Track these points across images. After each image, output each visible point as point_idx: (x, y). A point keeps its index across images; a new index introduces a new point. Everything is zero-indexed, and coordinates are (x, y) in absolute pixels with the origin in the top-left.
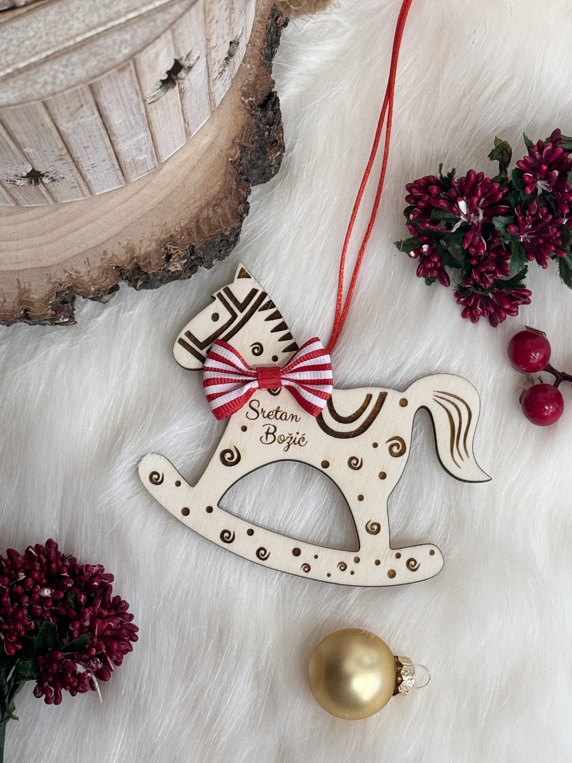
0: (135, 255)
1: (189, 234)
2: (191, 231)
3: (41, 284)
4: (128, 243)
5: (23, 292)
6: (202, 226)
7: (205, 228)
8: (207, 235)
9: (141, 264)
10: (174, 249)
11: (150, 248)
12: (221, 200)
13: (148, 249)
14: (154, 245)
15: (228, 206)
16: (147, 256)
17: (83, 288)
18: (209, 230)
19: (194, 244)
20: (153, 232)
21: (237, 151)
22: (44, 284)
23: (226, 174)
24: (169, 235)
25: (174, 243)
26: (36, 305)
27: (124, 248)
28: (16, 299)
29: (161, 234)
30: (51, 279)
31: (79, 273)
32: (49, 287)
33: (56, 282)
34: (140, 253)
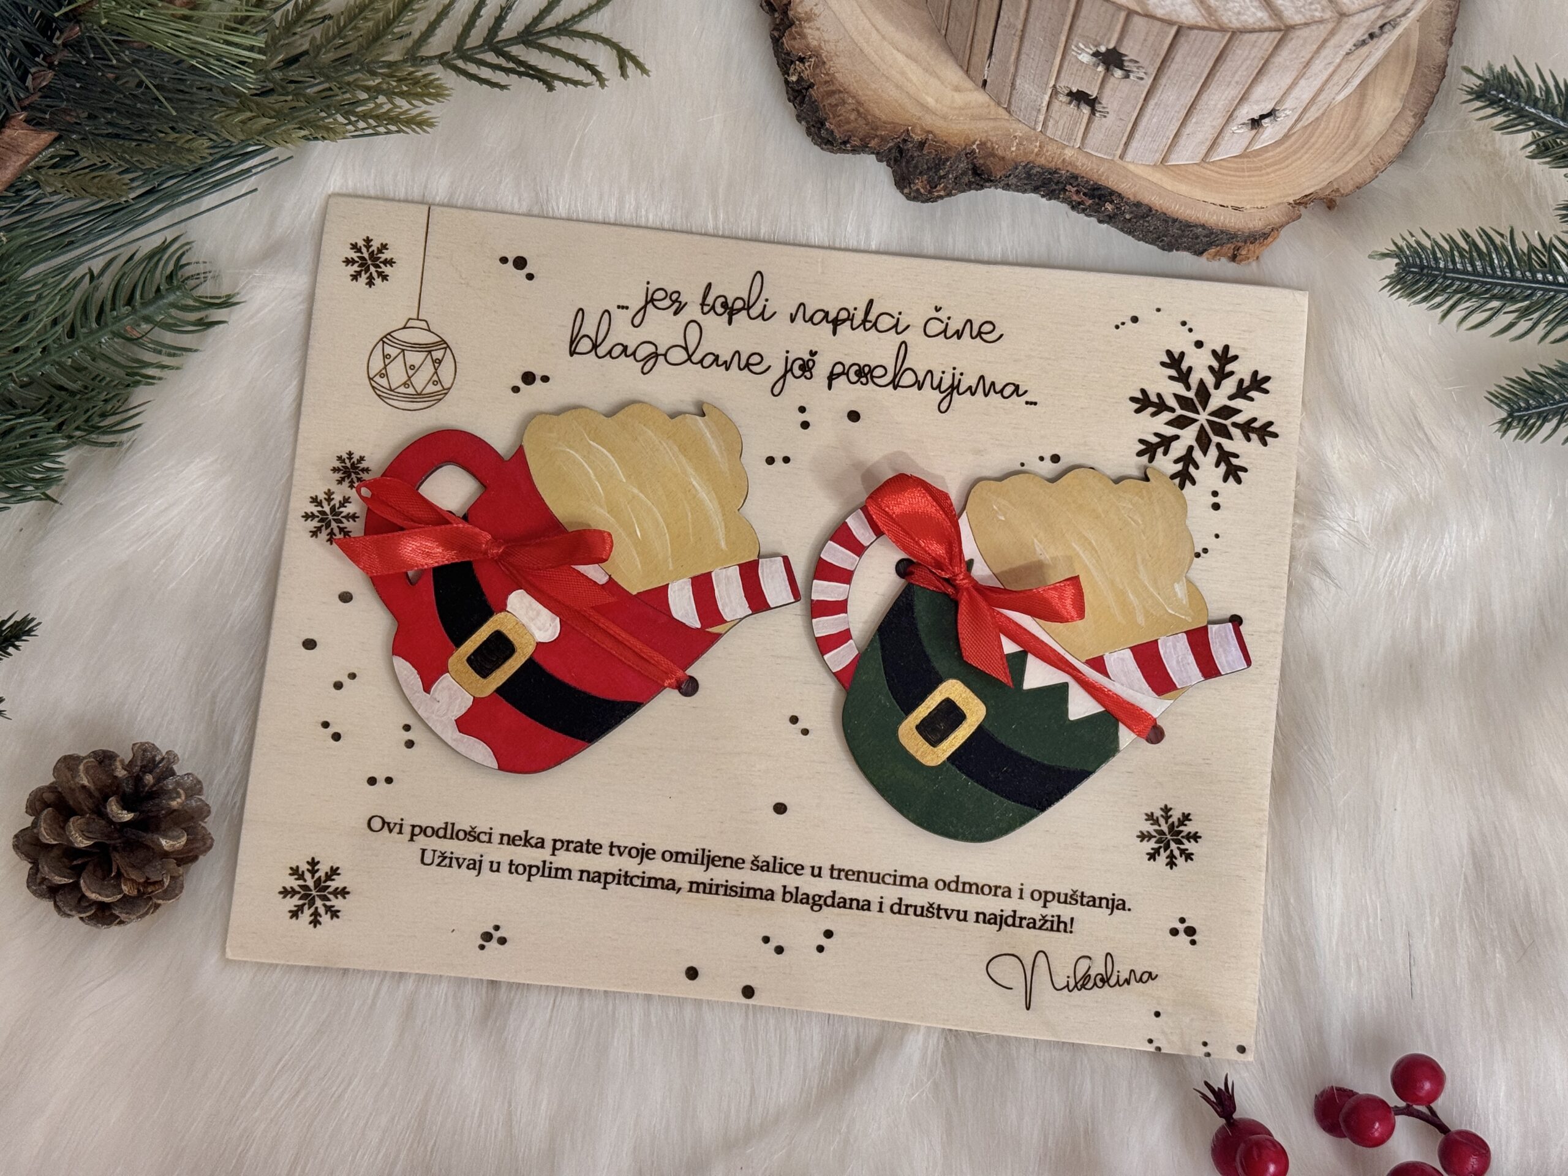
1: (826, 82)
4: (815, 15)
8: (825, 103)
9: (794, 29)
12: (865, 119)
14: (815, 43)
16: (803, 36)
19: (815, 88)
20: (829, 41)
21: (919, 135)
23: (893, 123)
24: (825, 60)
25: (816, 66)
27: (811, 10)
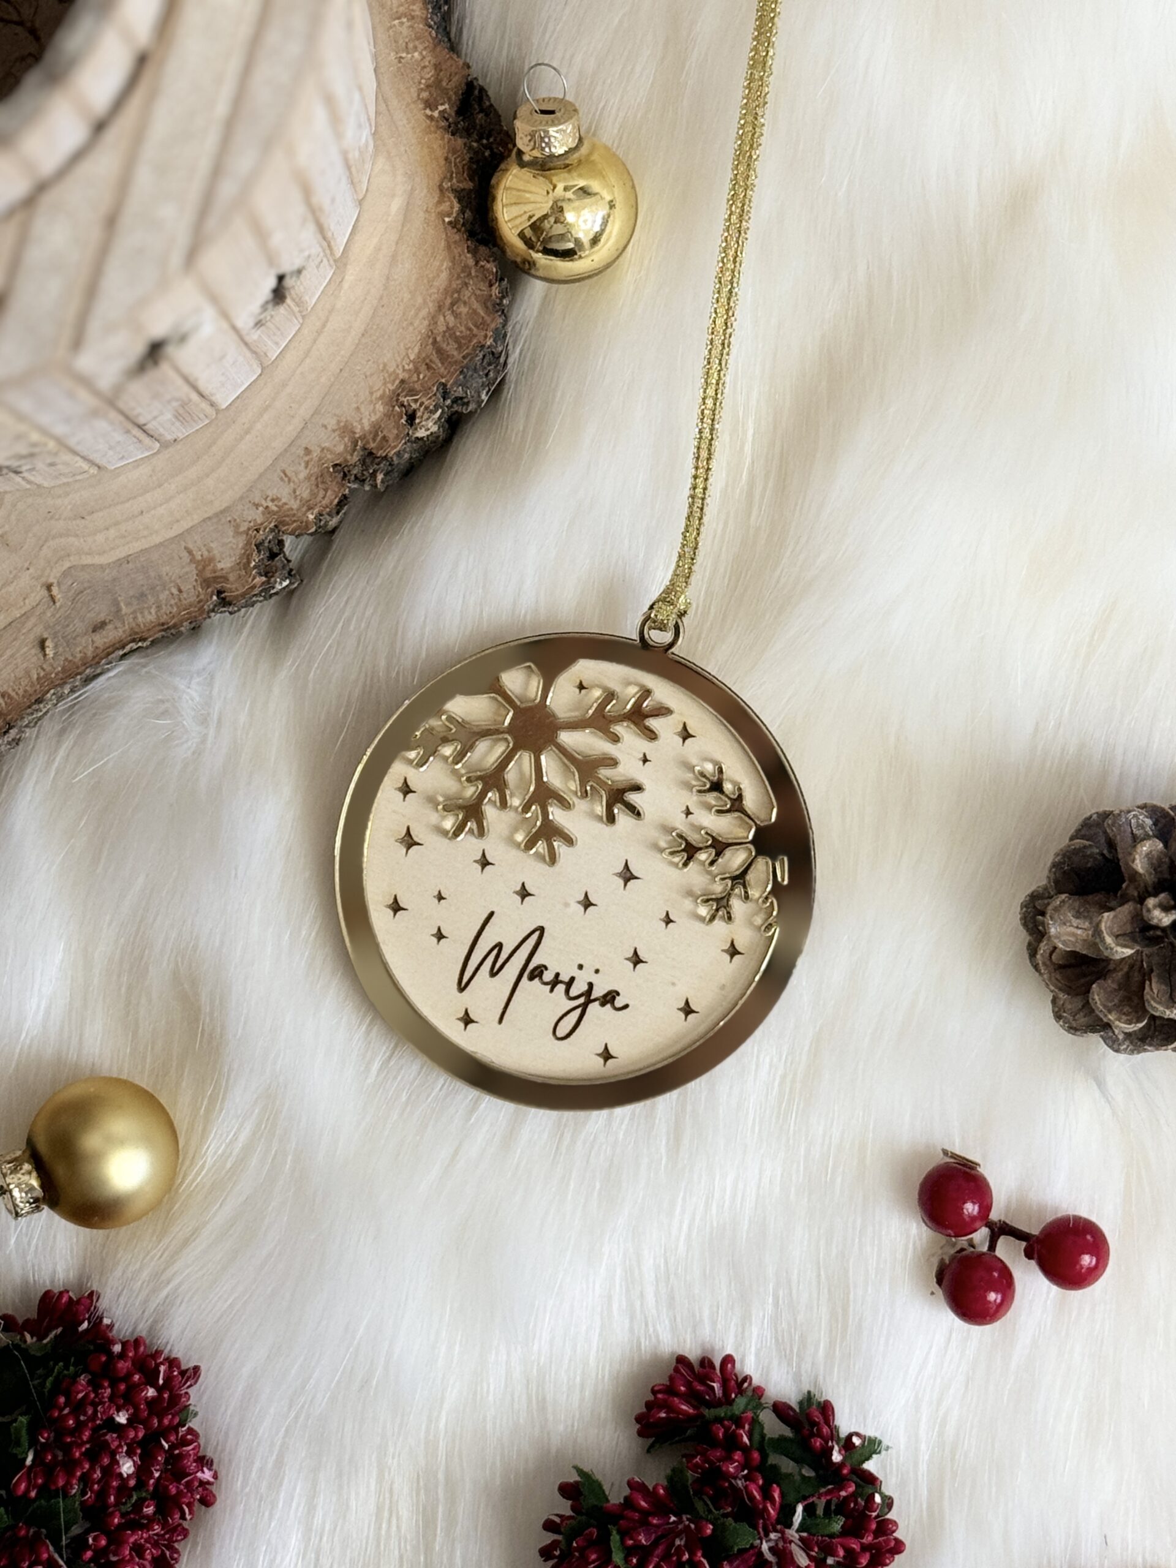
0: (357, 436)
2: (431, 361)
3: (226, 540)
5: (204, 565)
6: (444, 346)
7: (451, 348)
10: (416, 401)
11: (375, 414)
13: (373, 419)
15: (473, 299)
17: (295, 521)
18: (460, 348)
22: (231, 539)
26: (232, 577)
28: (196, 580)
29: (385, 384)
30: (237, 526)
31: (278, 499)
32: (241, 541)
33: (249, 529)
34: (362, 428)
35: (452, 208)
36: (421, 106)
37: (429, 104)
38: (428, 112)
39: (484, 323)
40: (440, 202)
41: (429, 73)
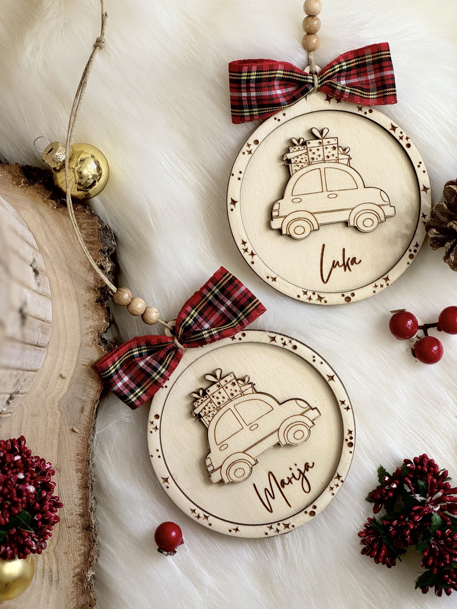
35: (53, 203)
36: (17, 186)
37: (18, 184)
38: (20, 186)
39: (93, 223)
40: (48, 205)
41: (10, 176)
